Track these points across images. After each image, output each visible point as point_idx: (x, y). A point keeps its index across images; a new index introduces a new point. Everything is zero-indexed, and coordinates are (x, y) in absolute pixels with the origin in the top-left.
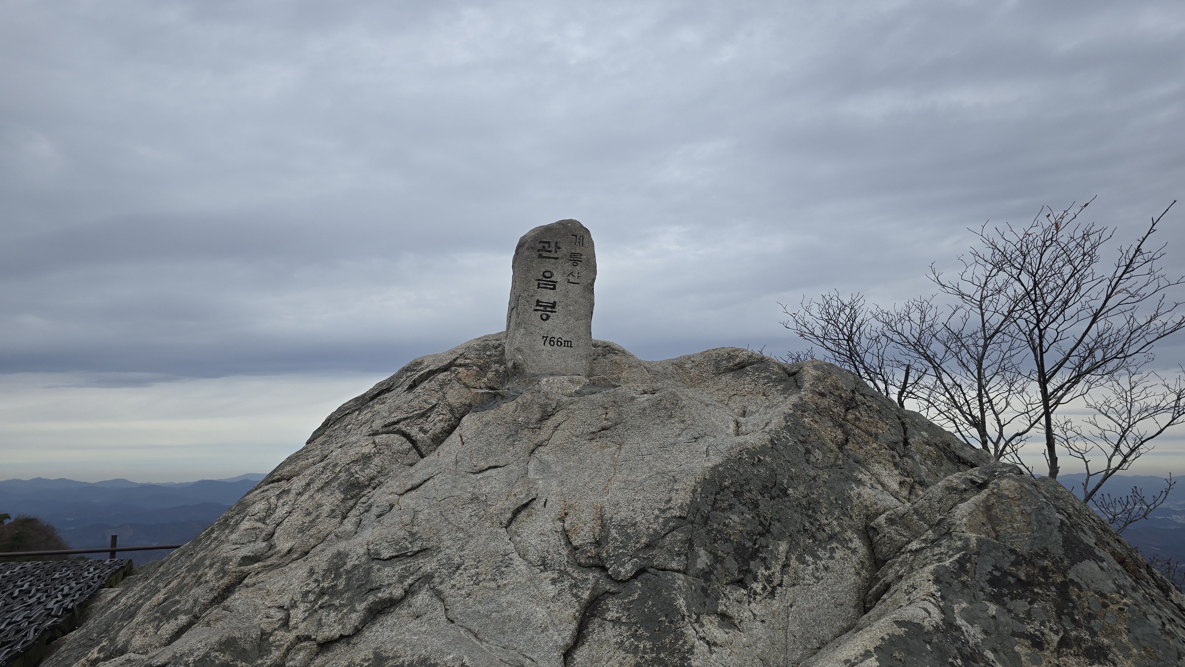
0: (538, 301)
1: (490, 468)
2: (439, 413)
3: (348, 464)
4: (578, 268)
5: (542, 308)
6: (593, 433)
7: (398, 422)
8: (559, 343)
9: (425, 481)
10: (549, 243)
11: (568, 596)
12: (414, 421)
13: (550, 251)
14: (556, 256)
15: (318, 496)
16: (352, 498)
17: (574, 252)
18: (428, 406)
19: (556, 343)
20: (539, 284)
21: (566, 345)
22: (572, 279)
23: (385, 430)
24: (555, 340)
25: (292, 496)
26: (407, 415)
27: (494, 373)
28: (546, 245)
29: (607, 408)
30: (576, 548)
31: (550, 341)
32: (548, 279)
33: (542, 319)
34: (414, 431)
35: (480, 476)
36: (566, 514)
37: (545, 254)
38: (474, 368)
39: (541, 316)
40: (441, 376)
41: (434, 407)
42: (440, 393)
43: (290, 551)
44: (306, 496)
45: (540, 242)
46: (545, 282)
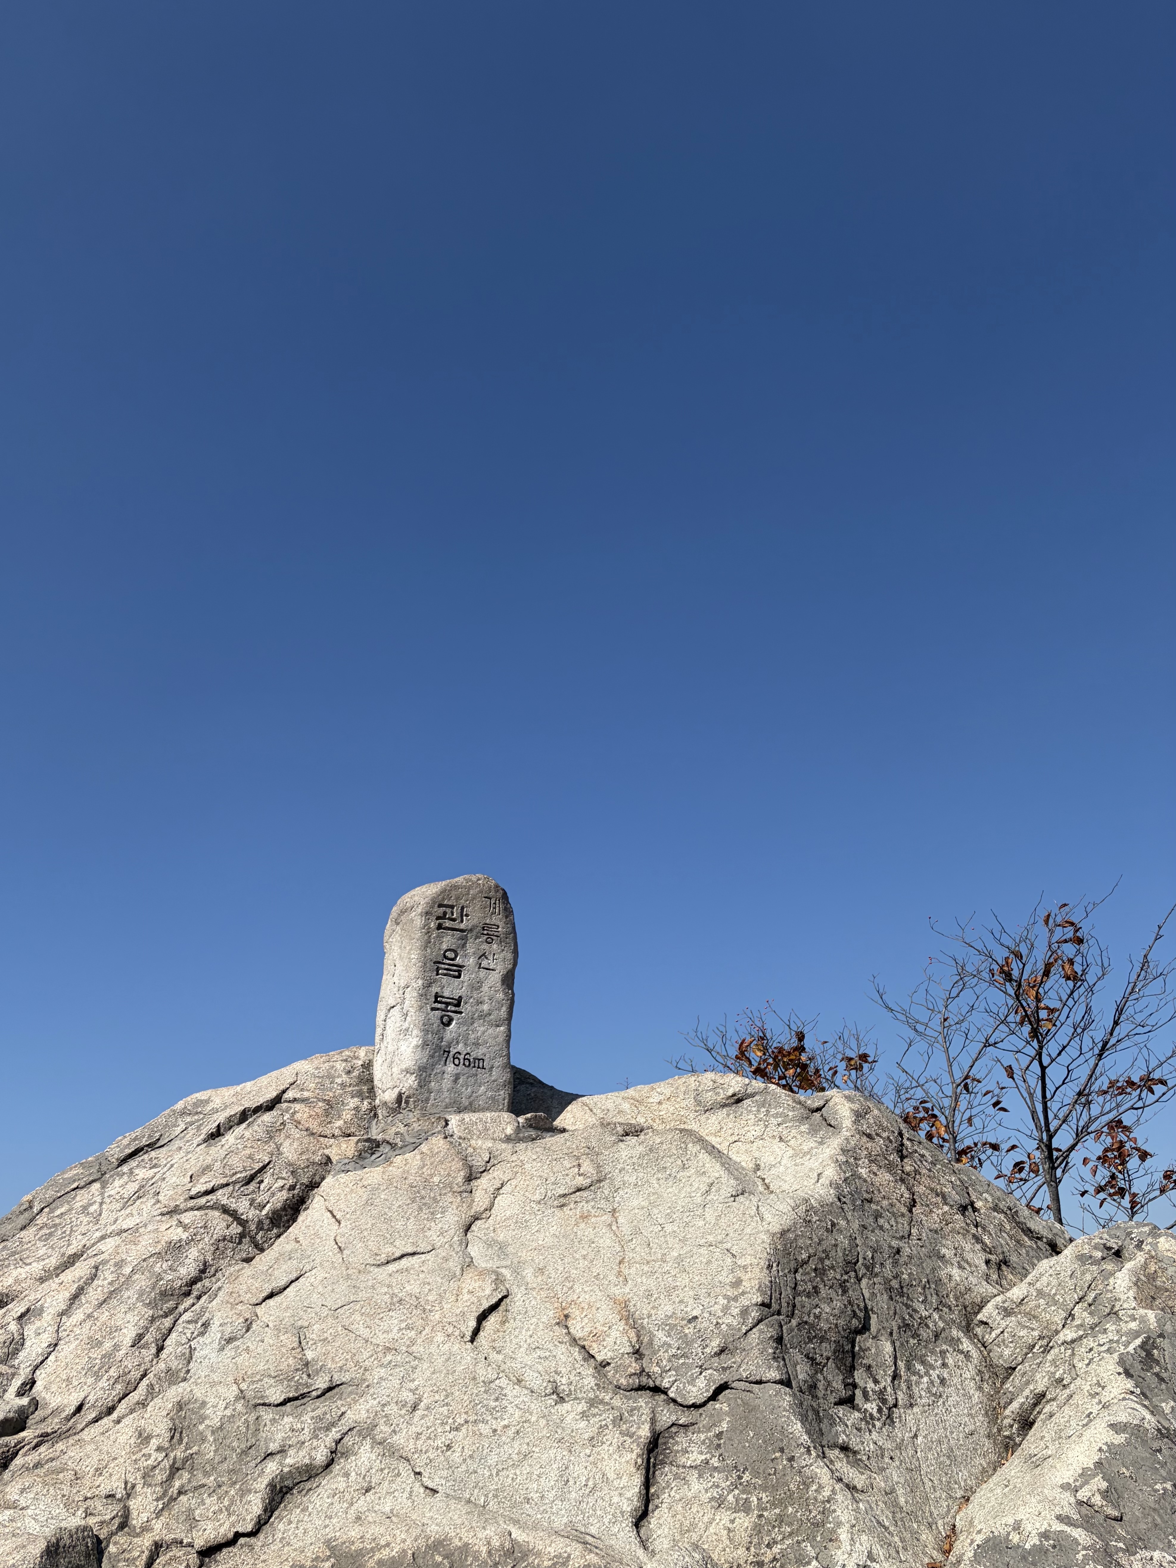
0: (437, 996)
1: (403, 1256)
2: (276, 1177)
3: (144, 1260)
4: (495, 946)
5: (443, 1006)
6: (564, 1195)
7: (212, 1191)
8: (467, 1063)
9: (292, 1282)
10: (452, 907)
11: (613, 1437)
12: (239, 1189)
13: (454, 920)
14: (462, 926)
15: (104, 1316)
16: (166, 1315)
17: (488, 921)
18: (257, 1166)
19: (462, 1061)
20: (438, 969)
21: (477, 1065)
22: (484, 963)
23: (192, 1203)
24: (462, 1057)
25: (48, 1317)
26: (226, 1179)
27: (353, 1112)
28: (448, 910)
29: (578, 1158)
30: (605, 1364)
31: (454, 1059)
32: (451, 962)
33: (442, 1023)
34: (242, 1206)
35: (392, 1267)
36: (567, 1316)
37: (447, 924)
38: (320, 1104)
39: (442, 1017)
41: (264, 1167)
42: (271, 1144)
44: (78, 1315)
45: (440, 906)
46: (447, 967)
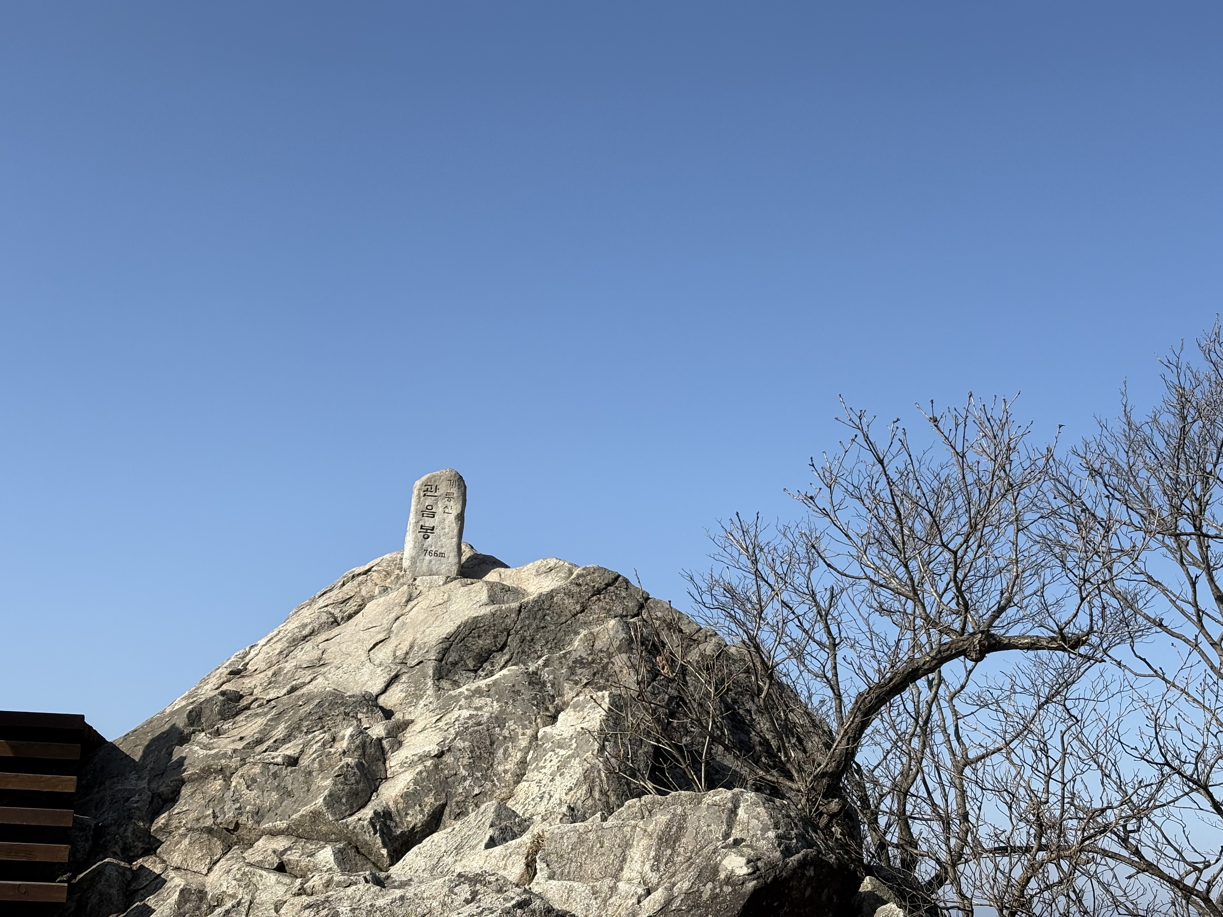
0: (422, 526)
1: (371, 628)
2: (354, 601)
3: (294, 629)
4: (452, 502)
5: (425, 530)
8: (436, 555)
9: (336, 636)
10: (432, 485)
11: (385, 675)
12: (337, 606)
13: (432, 491)
14: (436, 494)
17: (450, 491)
19: (433, 554)
20: (423, 514)
21: (441, 556)
22: (447, 511)
28: (429, 487)
31: (429, 553)
32: (430, 511)
33: (424, 538)
34: (337, 611)
37: (429, 493)
40: (360, 578)
42: (358, 588)
43: (256, 670)
45: (426, 486)
46: (427, 513)
